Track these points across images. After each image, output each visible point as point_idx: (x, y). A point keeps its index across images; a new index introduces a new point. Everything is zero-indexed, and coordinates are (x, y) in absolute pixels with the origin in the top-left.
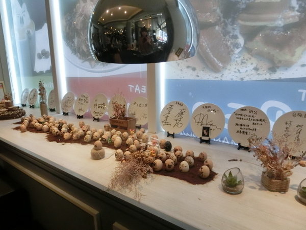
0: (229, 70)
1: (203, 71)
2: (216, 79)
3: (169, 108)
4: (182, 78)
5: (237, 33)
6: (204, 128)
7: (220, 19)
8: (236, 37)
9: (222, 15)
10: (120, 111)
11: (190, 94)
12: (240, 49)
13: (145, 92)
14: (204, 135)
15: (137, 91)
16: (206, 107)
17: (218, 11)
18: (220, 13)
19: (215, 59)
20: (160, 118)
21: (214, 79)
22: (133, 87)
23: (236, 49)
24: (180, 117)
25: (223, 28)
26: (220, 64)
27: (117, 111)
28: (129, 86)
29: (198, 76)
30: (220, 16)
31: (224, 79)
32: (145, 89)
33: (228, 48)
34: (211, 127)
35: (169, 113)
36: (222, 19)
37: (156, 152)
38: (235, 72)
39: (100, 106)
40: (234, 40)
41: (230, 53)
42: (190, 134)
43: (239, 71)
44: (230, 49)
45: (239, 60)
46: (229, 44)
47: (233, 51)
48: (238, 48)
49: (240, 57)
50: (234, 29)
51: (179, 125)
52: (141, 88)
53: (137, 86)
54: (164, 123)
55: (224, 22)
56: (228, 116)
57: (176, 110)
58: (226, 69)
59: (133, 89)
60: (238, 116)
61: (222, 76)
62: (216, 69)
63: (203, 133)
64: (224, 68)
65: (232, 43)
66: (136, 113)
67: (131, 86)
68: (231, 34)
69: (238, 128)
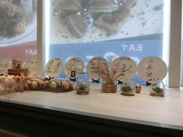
0: (86, 37)
1: (71, 38)
2: (79, 42)
3: (51, 62)
4: (59, 43)
5: (89, 16)
6: (72, 72)
7: (80, 9)
8: (89, 18)
9: (81, 7)
10: (16, 65)
11: (64, 52)
13: (36, 54)
14: (72, 76)
15: (31, 54)
16: (74, 60)
17: (79, 4)
18: (80, 6)
19: (78, 31)
20: (45, 68)
21: (78, 43)
22: (28, 51)
23: (89, 25)
24: (57, 67)
25: (82, 14)
26: (81, 34)
27: (14, 64)
28: (26, 51)
29: (69, 41)
30: (80, 7)
31: (83, 42)
32: (36, 52)
33: (85, 24)
34: (77, 71)
35: (51, 65)
36: (81, 9)
38: (89, 37)
39: (4, 65)
40: (88, 20)
41: (86, 27)
43: (91, 37)
44: (86, 25)
45: (91, 31)
46: (85, 22)
47: (87, 26)
48: (90, 24)
49: (91, 29)
50: (88, 14)
51: (57, 72)
52: (33, 51)
53: (31, 50)
54: (47, 72)
55: (82, 10)
56: (86, 64)
57: (56, 63)
58: (84, 36)
59: (28, 53)
60: (92, 63)
61: (82, 41)
62: (78, 37)
64: (83, 35)
65: (87, 22)
67: (27, 51)
68: (86, 17)
69: (92, 70)
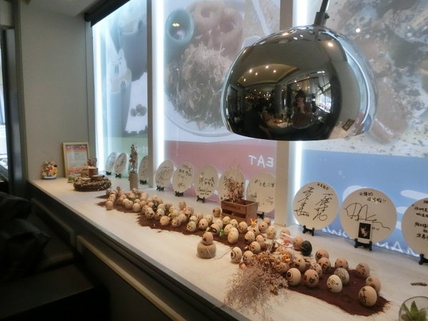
0: (405, 141)
1: (362, 140)
2: (382, 153)
3: (307, 191)
4: (328, 150)
5: (418, 86)
6: (362, 225)
7: (390, 67)
8: (416, 93)
9: (393, 62)
10: (236, 192)
11: (340, 173)
12: (422, 111)
13: (272, 166)
14: (361, 235)
15: (261, 164)
16: (366, 194)
17: (387, 56)
18: (390, 59)
19: (381, 124)
20: (293, 204)
21: (379, 153)
22: (255, 158)
23: (415, 111)
24: (323, 206)
25: (396, 81)
26: (390, 132)
27: (232, 191)
28: (250, 156)
29: (353, 148)
30: (390, 64)
31: (394, 153)
32: (272, 162)
33: (403, 109)
34: (373, 225)
35: (307, 198)
36: (394, 68)
37: (291, 256)
38: (415, 144)
39: (207, 181)
40: (412, 97)
41: (405, 115)
42: (337, 231)
43: (421, 142)
44: (406, 111)
45: (421, 127)
46: (404, 102)
47: (411, 114)
48: (419, 109)
49: (422, 122)
50: (413, 82)
51: (322, 218)
52: (266, 160)
53: (261, 157)
54: (299, 213)
55: (396, 71)
56: (401, 210)
57: (318, 195)
58: (399, 139)
59: (255, 162)
60: (418, 211)
61: (392, 150)
62: (382, 139)
63: (360, 232)
64: (396, 137)
65: (409, 102)
66: (258, 195)
67: (252, 157)
68: (408, 89)
69: (420, 230)
